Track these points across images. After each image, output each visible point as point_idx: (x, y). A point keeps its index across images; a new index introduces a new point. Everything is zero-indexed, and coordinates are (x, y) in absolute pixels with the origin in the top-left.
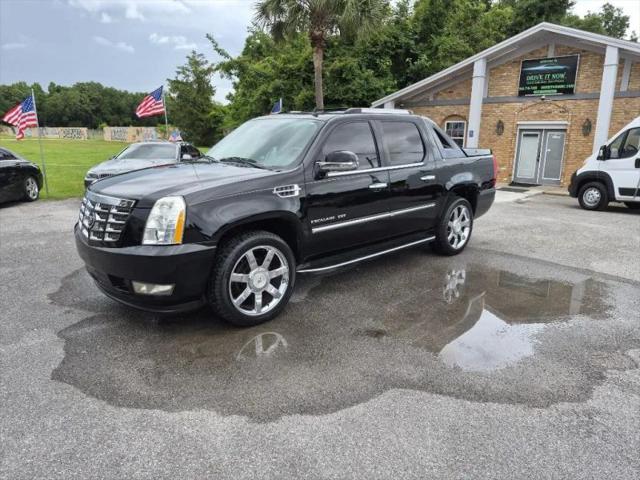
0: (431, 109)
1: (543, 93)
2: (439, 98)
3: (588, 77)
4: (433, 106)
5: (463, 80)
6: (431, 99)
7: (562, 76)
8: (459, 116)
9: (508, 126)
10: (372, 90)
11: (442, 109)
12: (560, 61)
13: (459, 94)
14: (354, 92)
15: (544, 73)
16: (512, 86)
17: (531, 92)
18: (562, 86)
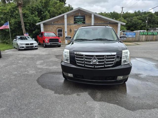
0: (53, 26)
1: (79, 23)
2: (55, 23)
3: (87, 20)
4: (53, 25)
5: (60, 19)
6: (53, 23)
7: (83, 19)
8: (61, 28)
9: (72, 30)
10: (35, 20)
11: (56, 26)
12: (82, 16)
13: (60, 22)
14: (30, 20)
15: (79, 19)
16: (72, 21)
17: (77, 23)
18: (83, 22)
